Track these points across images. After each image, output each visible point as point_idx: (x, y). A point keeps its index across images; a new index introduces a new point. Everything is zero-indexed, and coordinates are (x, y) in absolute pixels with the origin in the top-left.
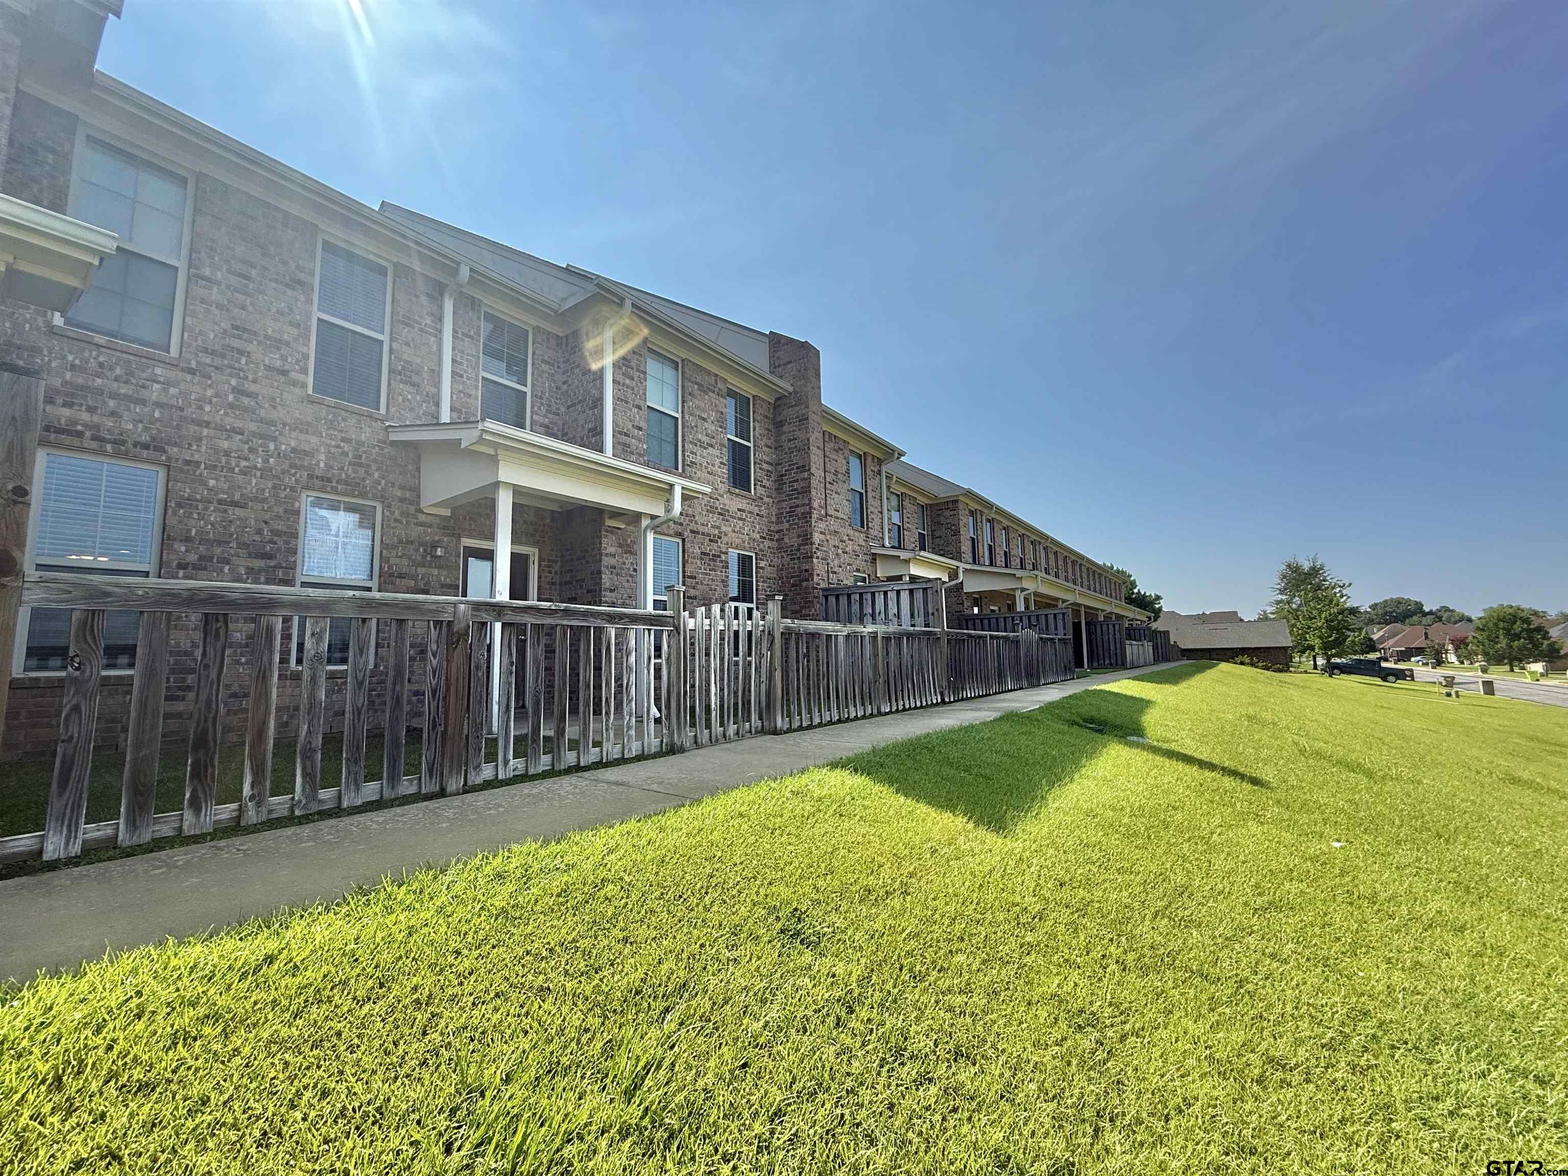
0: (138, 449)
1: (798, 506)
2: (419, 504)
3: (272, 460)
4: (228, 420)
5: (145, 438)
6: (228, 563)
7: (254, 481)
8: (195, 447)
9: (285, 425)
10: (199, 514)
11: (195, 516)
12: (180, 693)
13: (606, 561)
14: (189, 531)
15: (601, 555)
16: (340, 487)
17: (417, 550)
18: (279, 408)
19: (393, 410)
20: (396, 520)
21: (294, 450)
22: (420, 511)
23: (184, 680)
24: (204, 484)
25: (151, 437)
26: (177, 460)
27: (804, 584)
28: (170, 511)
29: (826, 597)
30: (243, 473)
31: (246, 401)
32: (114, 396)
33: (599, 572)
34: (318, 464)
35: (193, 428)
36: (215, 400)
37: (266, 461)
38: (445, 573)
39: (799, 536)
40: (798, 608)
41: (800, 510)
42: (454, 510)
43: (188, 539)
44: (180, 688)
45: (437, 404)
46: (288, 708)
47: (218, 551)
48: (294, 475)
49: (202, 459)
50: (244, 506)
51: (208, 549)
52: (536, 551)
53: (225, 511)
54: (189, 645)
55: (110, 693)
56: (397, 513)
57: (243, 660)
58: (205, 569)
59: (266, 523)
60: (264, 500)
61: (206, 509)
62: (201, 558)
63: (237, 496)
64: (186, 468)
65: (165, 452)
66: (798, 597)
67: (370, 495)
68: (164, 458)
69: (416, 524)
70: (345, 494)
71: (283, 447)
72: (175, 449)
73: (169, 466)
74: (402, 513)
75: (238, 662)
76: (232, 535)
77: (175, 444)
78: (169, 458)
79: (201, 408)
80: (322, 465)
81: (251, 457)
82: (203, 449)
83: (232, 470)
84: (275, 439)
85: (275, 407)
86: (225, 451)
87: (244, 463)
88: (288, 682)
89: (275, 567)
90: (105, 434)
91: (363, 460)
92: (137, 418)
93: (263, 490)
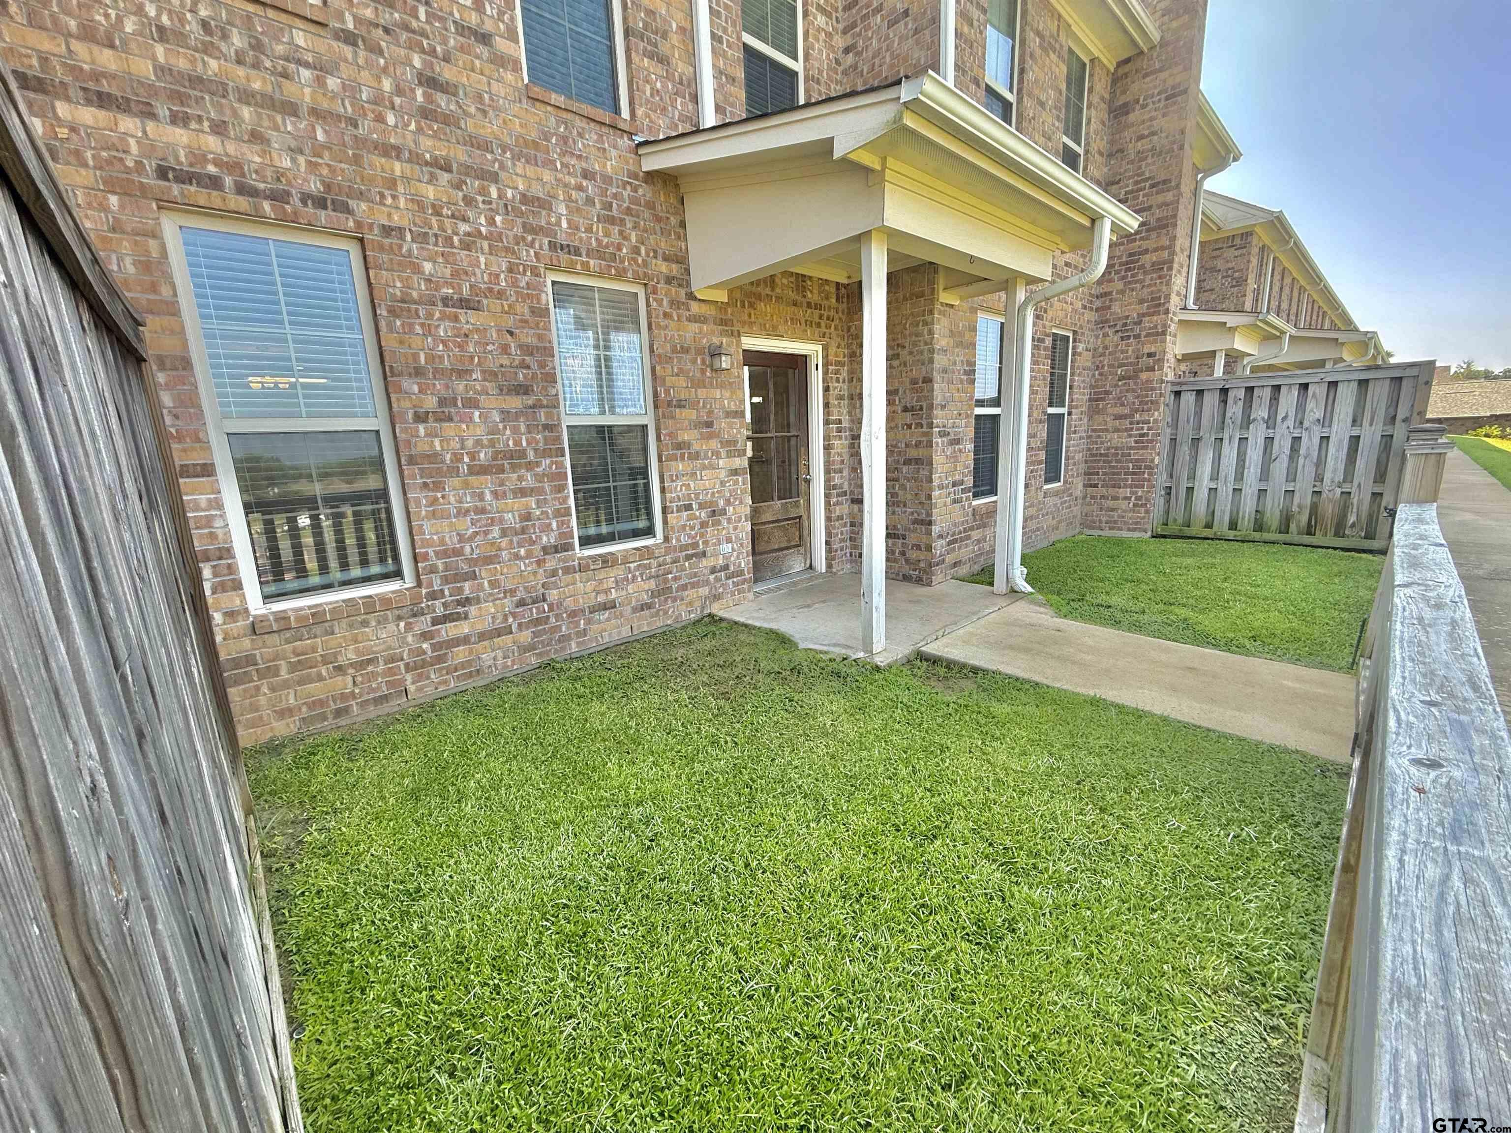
0: (310, 209)
1: (1146, 251)
2: (688, 284)
3: (498, 219)
4: (426, 143)
5: (314, 186)
6: (477, 407)
7: (482, 260)
8: (389, 201)
9: (504, 148)
10: (422, 325)
11: (418, 329)
12: (460, 610)
13: (940, 361)
14: (416, 356)
15: (932, 351)
16: (592, 262)
17: (694, 362)
18: (491, 113)
19: (640, 112)
20: (666, 315)
21: (525, 198)
22: (691, 296)
23: (460, 590)
24: (417, 269)
25: (323, 182)
26: (371, 226)
27: (1144, 376)
28: (383, 324)
29: (1178, 394)
30: (467, 246)
31: (442, 100)
32: (247, 96)
33: (928, 380)
34: (558, 223)
35: (379, 161)
36: (397, 101)
37: (491, 222)
38: (727, 394)
39: (1141, 302)
40: (1127, 411)
41: (1147, 260)
42: (731, 292)
43: (418, 372)
44: (459, 603)
45: (695, 99)
46: (583, 611)
47: (460, 386)
48: (532, 245)
49: (405, 223)
50: (476, 307)
51: (447, 387)
52: (819, 348)
53: (456, 319)
54: (455, 540)
55: (379, 622)
56: (665, 302)
57: (522, 552)
58: (450, 419)
59: (511, 333)
60: (501, 295)
61: (430, 315)
62: (442, 402)
63: (466, 291)
64: (387, 241)
65: (349, 211)
66: (1130, 396)
67: (630, 274)
68: (351, 224)
69: (689, 320)
70: (600, 275)
71: (509, 193)
72: (364, 206)
73: (361, 240)
74: (672, 303)
75: (517, 556)
76: (472, 358)
77: (361, 196)
78: (359, 224)
79: (380, 119)
80: (564, 225)
81: (470, 214)
82: (402, 203)
83: (449, 241)
84: (494, 178)
85: (484, 113)
86: (433, 206)
87: (464, 228)
88: (577, 576)
89: (534, 406)
90: (252, 180)
91: (615, 212)
92: (293, 144)
93: (497, 276)
